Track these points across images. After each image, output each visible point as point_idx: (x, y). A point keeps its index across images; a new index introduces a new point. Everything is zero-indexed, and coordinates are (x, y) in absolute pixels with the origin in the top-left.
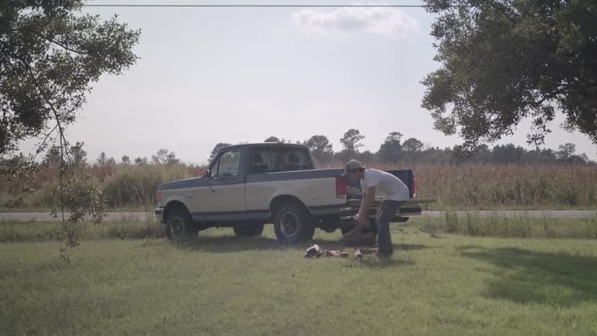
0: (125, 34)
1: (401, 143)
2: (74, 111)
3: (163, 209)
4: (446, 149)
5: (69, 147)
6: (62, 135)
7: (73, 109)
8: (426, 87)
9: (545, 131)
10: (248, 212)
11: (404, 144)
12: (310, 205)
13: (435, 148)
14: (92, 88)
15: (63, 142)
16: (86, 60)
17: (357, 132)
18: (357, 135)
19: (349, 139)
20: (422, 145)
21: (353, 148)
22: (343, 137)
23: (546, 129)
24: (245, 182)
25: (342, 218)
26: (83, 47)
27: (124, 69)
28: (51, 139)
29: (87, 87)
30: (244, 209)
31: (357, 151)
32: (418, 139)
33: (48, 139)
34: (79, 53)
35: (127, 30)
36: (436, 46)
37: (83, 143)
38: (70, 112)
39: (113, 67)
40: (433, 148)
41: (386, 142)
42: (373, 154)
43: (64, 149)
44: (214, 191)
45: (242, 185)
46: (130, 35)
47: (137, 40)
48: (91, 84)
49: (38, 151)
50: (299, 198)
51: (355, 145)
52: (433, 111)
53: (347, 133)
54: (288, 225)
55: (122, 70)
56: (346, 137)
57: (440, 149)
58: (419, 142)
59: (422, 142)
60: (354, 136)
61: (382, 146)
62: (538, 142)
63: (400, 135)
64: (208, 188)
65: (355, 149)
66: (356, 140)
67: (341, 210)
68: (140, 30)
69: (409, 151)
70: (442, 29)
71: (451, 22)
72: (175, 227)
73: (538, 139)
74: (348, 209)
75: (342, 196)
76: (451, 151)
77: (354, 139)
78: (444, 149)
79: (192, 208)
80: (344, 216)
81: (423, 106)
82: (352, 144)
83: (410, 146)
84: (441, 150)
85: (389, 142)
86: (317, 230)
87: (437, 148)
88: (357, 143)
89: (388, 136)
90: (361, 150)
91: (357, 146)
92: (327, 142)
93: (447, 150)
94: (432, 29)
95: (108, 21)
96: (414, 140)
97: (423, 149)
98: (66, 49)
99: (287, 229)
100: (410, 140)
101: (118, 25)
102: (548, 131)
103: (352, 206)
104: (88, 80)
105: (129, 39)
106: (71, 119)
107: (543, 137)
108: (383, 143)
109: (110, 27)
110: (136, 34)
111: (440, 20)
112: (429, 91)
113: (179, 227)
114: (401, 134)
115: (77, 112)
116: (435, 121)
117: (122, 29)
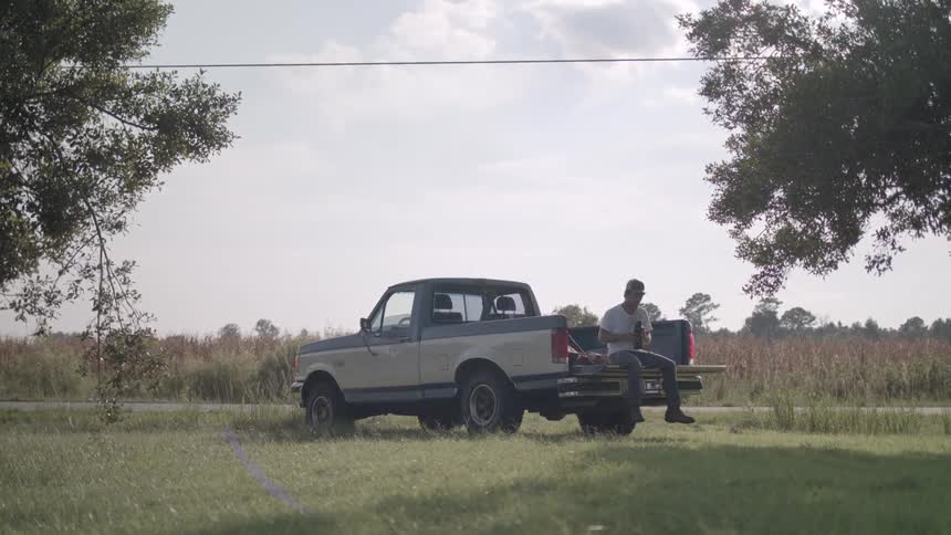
0: (215, 99)
1: (779, 316)
2: (125, 214)
3: (302, 384)
4: (854, 325)
5: (113, 268)
6: (103, 249)
7: (123, 212)
8: (715, 186)
9: (894, 248)
10: (423, 387)
11: (784, 317)
12: (513, 375)
13: (836, 324)
14: (162, 183)
15: (104, 260)
16: (156, 141)
17: (708, 298)
18: (707, 303)
19: (695, 309)
20: (814, 319)
21: (701, 323)
22: (684, 306)
23: (897, 246)
24: (419, 339)
25: (561, 395)
26: (148, 119)
27: (213, 155)
28: (83, 255)
29: (156, 182)
30: (416, 383)
31: (708, 328)
32: (806, 309)
33: (80, 254)
34: (143, 129)
35: (218, 94)
36: (709, 113)
37: (134, 262)
38: (119, 215)
39: (195, 149)
40: (832, 325)
41: (754, 313)
42: (733, 334)
43: (105, 272)
44: (374, 354)
45: (415, 344)
46: (223, 101)
47: (234, 108)
48: (161, 175)
49: (61, 273)
50: (497, 363)
51: (703, 318)
52: (731, 226)
53: (690, 300)
54: (482, 406)
55: (210, 155)
56: (689, 306)
57: (843, 325)
58: (809, 314)
59: (813, 313)
60: (701, 305)
61: (748, 321)
62: (881, 267)
63: (778, 303)
64: (366, 349)
65: (704, 325)
66: (705, 310)
67: (560, 381)
68: (240, 93)
69: (792, 329)
70: (718, 85)
71: (730, 73)
72: (319, 413)
73: (882, 262)
74: (571, 380)
75: (562, 359)
76: (862, 329)
77: (701, 309)
78: (850, 326)
79: (344, 382)
80: (562, 392)
81: (712, 218)
82: (700, 317)
83: (795, 321)
84: (846, 327)
85: (760, 314)
86: (527, 415)
87: (840, 323)
88: (708, 316)
89: (758, 304)
90: (714, 327)
91: (707, 321)
92: (659, 313)
93: (856, 327)
94: (702, 86)
95: (190, 79)
96: (800, 310)
97: (816, 325)
98: (123, 122)
99: (480, 412)
100: (793, 309)
101: (204, 86)
102: (900, 248)
103: (578, 377)
104: (156, 171)
105: (221, 106)
106: (119, 226)
107: (890, 259)
108: (750, 315)
109: (192, 88)
110: (233, 99)
111: (717, 70)
112: (721, 192)
113: (324, 413)
114: (779, 300)
115: (129, 216)
116: (738, 245)
117: (212, 92)
